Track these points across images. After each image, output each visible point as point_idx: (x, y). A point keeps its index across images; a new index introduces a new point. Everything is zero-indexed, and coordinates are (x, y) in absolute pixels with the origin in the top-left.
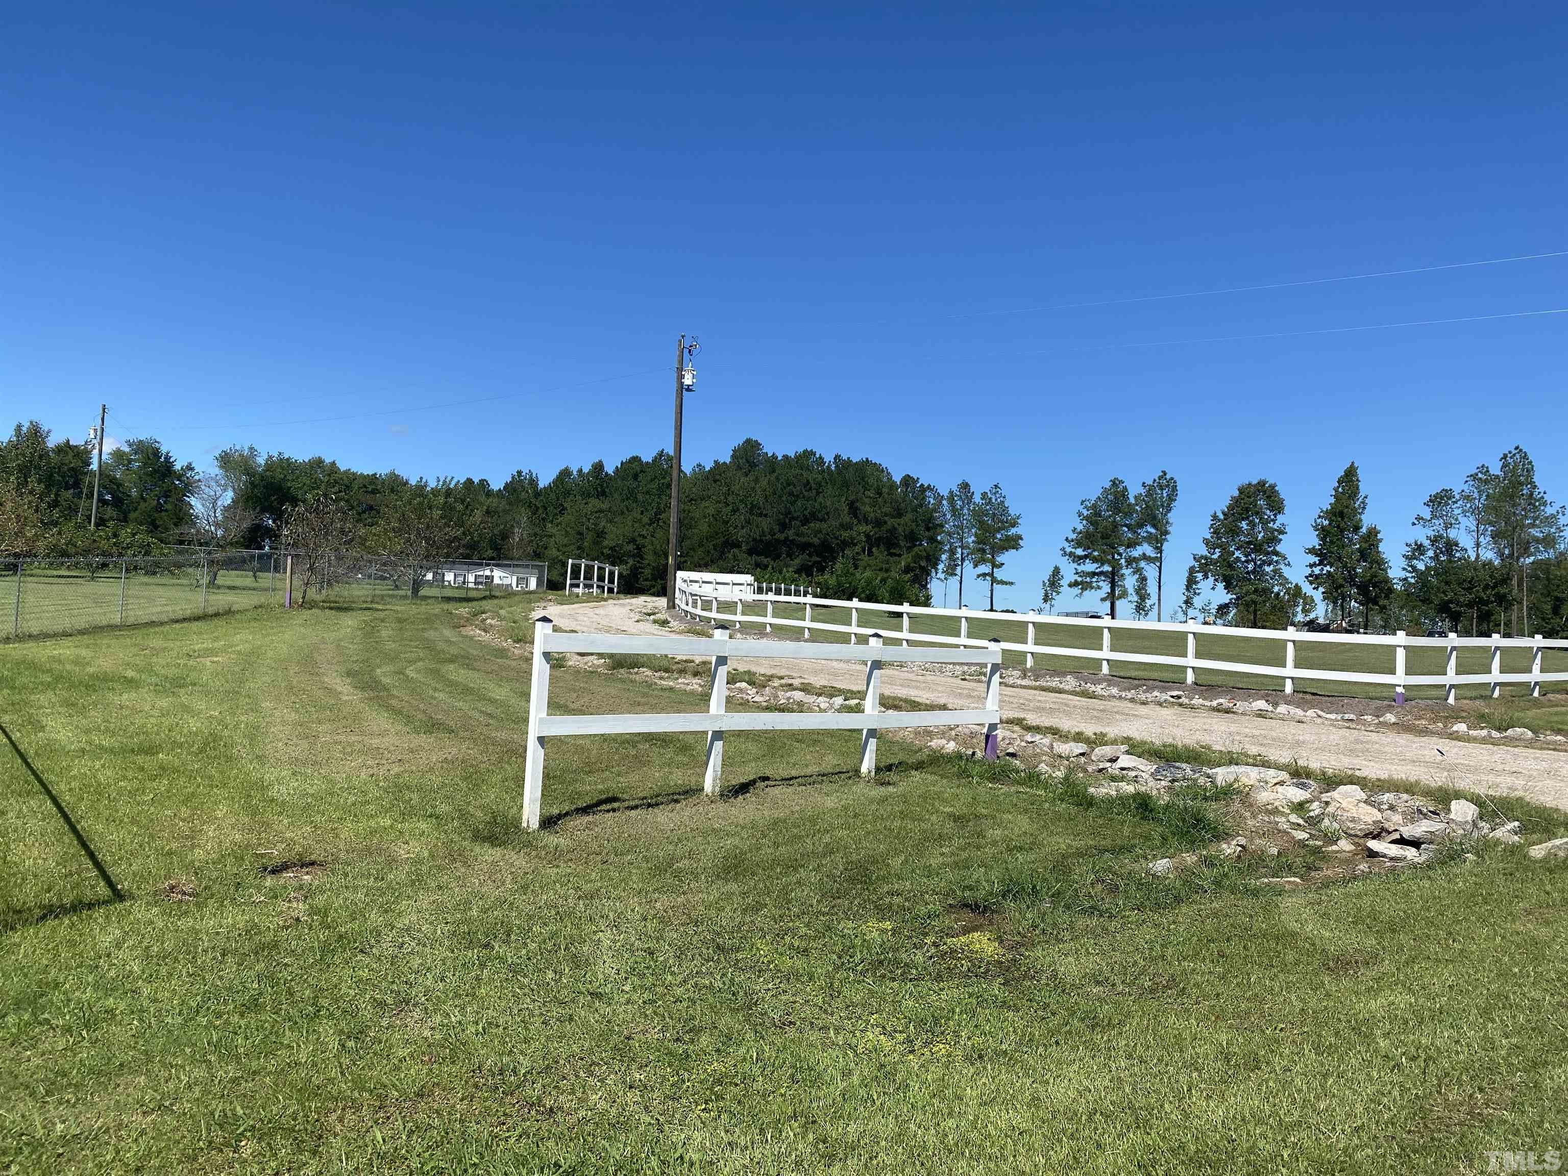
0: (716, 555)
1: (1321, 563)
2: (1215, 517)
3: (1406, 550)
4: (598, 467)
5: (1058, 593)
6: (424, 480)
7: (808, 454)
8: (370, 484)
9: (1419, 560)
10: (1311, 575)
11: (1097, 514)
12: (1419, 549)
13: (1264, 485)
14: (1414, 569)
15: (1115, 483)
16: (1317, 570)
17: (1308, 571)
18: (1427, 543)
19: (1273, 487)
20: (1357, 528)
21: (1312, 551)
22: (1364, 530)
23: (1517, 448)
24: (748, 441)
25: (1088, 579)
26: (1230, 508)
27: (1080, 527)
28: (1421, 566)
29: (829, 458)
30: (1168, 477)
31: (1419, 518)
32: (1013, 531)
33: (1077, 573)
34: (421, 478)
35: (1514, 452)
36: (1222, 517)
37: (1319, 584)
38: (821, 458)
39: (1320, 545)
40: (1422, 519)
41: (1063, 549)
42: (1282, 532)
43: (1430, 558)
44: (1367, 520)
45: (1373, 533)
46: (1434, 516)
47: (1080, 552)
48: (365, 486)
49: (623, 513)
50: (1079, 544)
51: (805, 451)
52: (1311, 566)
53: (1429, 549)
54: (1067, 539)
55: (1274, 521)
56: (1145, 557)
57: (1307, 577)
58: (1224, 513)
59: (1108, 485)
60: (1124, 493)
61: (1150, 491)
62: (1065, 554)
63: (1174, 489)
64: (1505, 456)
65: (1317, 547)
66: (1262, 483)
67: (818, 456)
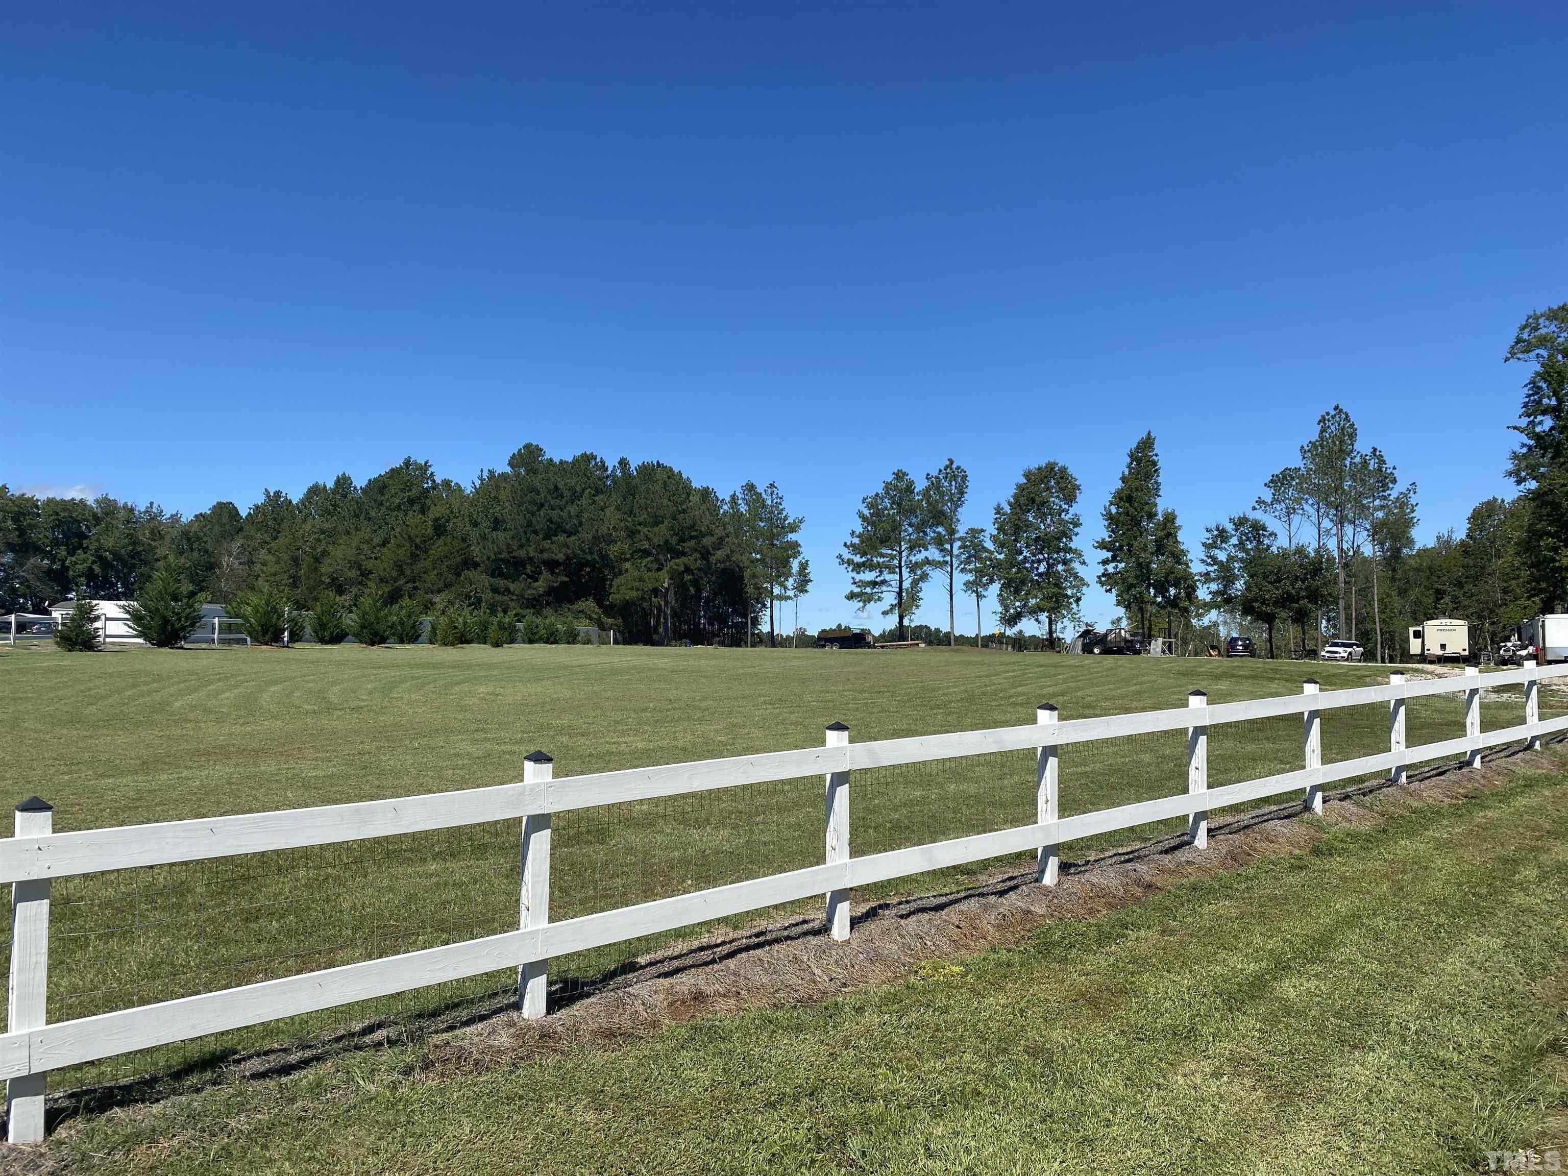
0: (450, 577)
1: (1114, 559)
2: (998, 510)
3: (1205, 537)
7: (587, 458)
9: (1221, 549)
10: (1104, 575)
11: (878, 514)
12: (1222, 535)
13: (1052, 469)
14: (1215, 560)
15: (900, 475)
16: (1110, 568)
17: (1100, 570)
18: (1230, 527)
19: (1063, 470)
20: (1151, 516)
21: (1102, 545)
22: (1160, 517)
23: (1336, 408)
24: (528, 446)
25: (868, 590)
26: (1016, 497)
27: (859, 530)
28: (1222, 556)
29: (611, 463)
30: (954, 466)
31: (1260, 502)
32: (792, 537)
33: (855, 583)
35: (1333, 412)
36: (1007, 509)
37: (1117, 583)
38: (602, 461)
39: (1110, 536)
40: (1264, 502)
41: (840, 557)
42: (1077, 525)
43: (1234, 546)
44: (1162, 505)
45: (1170, 518)
46: (1275, 501)
47: (858, 559)
50: (854, 548)
51: (584, 455)
52: (1105, 562)
53: (1232, 536)
54: (845, 545)
55: (1067, 511)
56: (927, 562)
57: (1099, 577)
58: (1010, 504)
59: (890, 478)
60: (910, 489)
61: (935, 485)
62: (842, 562)
63: (965, 477)
64: (1323, 420)
65: (1108, 539)
66: (1051, 467)
67: (598, 460)
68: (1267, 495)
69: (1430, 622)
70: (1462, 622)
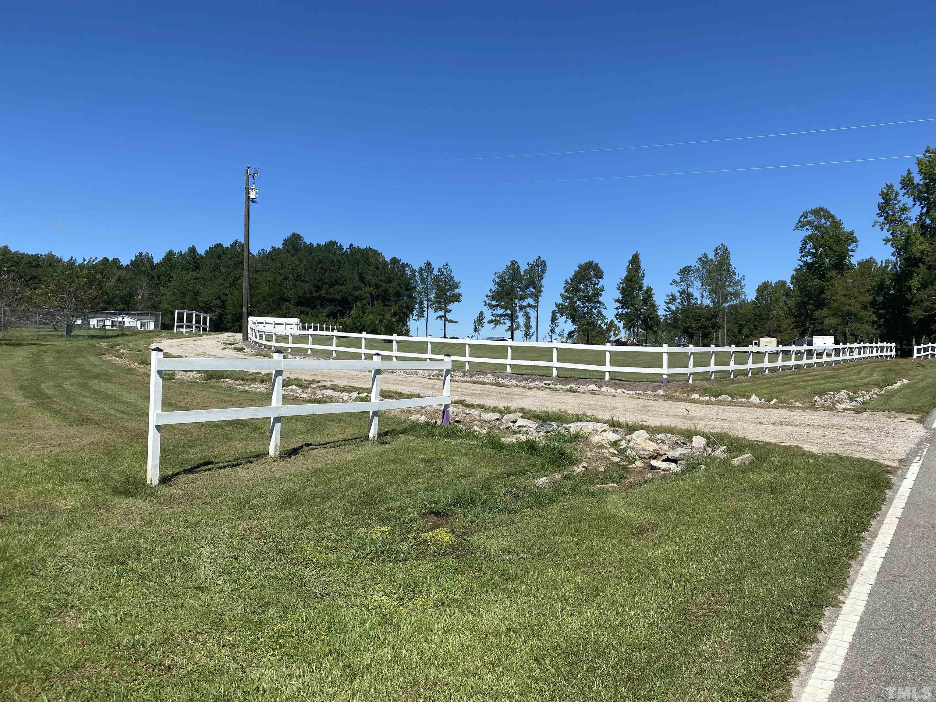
1: (622, 308)
2: (566, 282)
3: (666, 299)
4: (193, 250)
5: (482, 327)
6: (74, 259)
7: (332, 244)
8: (34, 261)
9: (673, 304)
10: (617, 315)
11: (503, 281)
12: (674, 299)
13: (591, 264)
14: (670, 309)
15: (513, 263)
16: (620, 311)
17: (616, 312)
18: (677, 295)
19: (596, 265)
20: (641, 288)
21: (617, 301)
22: (645, 288)
23: (722, 244)
24: (294, 235)
25: (499, 319)
26: (574, 276)
27: (494, 289)
28: (674, 308)
29: (346, 246)
30: (542, 259)
31: (674, 281)
32: (456, 291)
33: (493, 315)
34: (72, 257)
35: (721, 246)
36: (570, 281)
37: (623, 319)
38: (340, 246)
39: (621, 297)
40: (676, 282)
41: (485, 301)
42: (602, 290)
43: (679, 303)
44: (646, 283)
45: (649, 289)
46: (682, 281)
47: (494, 303)
48: (30, 263)
49: (211, 280)
50: (493, 298)
51: (331, 242)
52: (617, 309)
53: (678, 299)
54: (487, 296)
55: (598, 284)
56: (529, 305)
57: (615, 315)
58: (571, 279)
59: (509, 264)
60: (518, 269)
61: (532, 267)
62: (486, 305)
63: (545, 266)
64: (716, 249)
66: (591, 263)
67: (339, 245)
68: (678, 278)
69: (762, 339)
70: (774, 339)
